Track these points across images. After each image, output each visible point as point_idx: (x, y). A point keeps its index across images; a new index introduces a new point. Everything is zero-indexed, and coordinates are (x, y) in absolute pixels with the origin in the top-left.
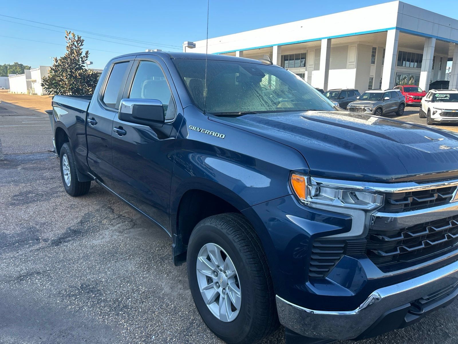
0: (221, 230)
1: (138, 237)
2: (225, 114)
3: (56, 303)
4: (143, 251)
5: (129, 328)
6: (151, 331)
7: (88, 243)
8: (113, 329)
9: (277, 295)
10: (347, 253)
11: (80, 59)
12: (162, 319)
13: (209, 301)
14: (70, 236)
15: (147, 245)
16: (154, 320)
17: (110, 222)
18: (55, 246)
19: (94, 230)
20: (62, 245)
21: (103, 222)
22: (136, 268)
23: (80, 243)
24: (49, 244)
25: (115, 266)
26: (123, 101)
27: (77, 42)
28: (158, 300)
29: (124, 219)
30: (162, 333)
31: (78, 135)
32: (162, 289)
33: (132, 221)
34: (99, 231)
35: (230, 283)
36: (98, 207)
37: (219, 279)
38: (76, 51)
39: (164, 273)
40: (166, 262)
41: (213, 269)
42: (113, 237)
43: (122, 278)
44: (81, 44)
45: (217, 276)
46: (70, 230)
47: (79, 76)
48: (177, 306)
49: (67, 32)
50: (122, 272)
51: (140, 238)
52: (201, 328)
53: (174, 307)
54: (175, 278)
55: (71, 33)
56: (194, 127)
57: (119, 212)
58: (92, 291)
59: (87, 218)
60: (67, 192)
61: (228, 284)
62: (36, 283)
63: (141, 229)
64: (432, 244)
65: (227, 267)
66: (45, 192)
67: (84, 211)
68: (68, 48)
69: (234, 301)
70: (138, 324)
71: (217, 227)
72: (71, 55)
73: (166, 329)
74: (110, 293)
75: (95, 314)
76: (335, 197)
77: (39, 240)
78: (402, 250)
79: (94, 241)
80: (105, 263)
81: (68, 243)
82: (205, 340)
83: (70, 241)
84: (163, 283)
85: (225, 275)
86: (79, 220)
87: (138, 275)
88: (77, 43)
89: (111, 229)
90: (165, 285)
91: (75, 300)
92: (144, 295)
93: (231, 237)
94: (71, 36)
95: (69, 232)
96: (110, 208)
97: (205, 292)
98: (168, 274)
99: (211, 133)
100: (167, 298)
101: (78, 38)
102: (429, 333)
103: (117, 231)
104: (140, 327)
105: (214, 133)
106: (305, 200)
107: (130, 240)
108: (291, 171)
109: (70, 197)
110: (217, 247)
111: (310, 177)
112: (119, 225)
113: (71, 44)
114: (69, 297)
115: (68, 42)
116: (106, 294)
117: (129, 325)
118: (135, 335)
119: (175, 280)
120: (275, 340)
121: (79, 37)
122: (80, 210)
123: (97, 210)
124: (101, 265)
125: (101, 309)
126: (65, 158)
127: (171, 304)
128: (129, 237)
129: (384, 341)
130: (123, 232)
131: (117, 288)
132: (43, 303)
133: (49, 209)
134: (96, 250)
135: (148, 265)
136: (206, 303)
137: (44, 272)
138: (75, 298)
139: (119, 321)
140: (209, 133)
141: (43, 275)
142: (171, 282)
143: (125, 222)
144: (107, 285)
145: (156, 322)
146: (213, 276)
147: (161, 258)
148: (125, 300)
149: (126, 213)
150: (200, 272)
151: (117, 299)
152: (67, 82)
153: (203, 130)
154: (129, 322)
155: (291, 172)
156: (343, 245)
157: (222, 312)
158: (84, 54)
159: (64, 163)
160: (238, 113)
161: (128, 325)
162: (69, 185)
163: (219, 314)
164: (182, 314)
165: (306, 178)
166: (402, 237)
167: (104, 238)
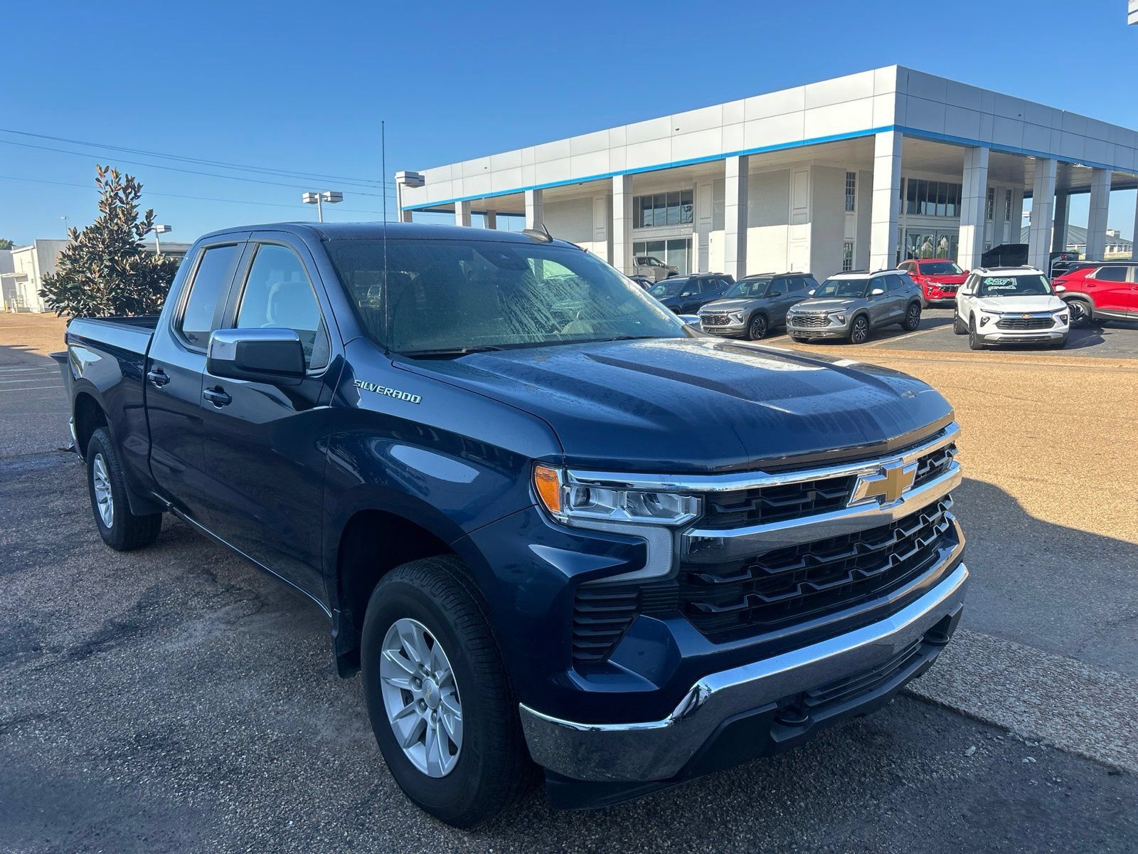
0: (421, 588)
1: (268, 631)
2: (432, 353)
3: (82, 773)
4: (278, 660)
5: (239, 810)
6: (286, 812)
7: (154, 649)
8: (204, 815)
9: (521, 704)
10: (643, 610)
11: (134, 230)
12: (311, 789)
13: (407, 742)
14: (112, 638)
15: (289, 647)
16: (295, 792)
17: (207, 603)
18: (78, 660)
19: (169, 622)
20: (92, 658)
21: (190, 603)
22: (262, 693)
23: (135, 651)
24: (63, 657)
25: (215, 692)
26: (215, 334)
27: (125, 190)
28: (307, 754)
29: (238, 593)
30: (308, 814)
31: (127, 410)
32: (316, 733)
33: (257, 598)
34: (180, 623)
35: (445, 697)
36: (179, 572)
37: (425, 692)
38: (123, 211)
39: (323, 700)
40: (331, 677)
41: (412, 673)
42: (212, 634)
43: (229, 717)
44: (135, 194)
45: (420, 687)
46: (113, 624)
47: (132, 269)
48: (346, 762)
49: (100, 169)
50: (230, 704)
51: (275, 632)
52: (393, 799)
53: (340, 765)
54: (347, 710)
55: (110, 170)
56: (363, 383)
57: (229, 580)
58: (161, 746)
59: (153, 596)
60: (106, 541)
61: (441, 700)
62: (36, 737)
63: (278, 614)
64: (819, 588)
65: (436, 665)
66: (52, 544)
67: (149, 581)
68: (103, 205)
69: (451, 731)
70: (260, 802)
71: (413, 583)
72: (112, 220)
74: (201, 748)
75: (167, 789)
76: (615, 505)
77: (41, 649)
78: (754, 600)
79: (167, 644)
80: (193, 688)
81: (108, 653)
82: (399, 821)
83: (111, 647)
84: (319, 720)
85: (434, 682)
86: (134, 602)
87: (264, 709)
88: (125, 192)
89: (207, 618)
90: (323, 725)
91: (122, 765)
92: (276, 746)
93: (438, 601)
94: (110, 176)
95: (111, 628)
96: (208, 572)
97: (399, 724)
98: (331, 703)
99: (394, 393)
100: (326, 749)
101: (128, 180)
102: (863, 779)
103: (223, 621)
104: (262, 806)
105: (401, 393)
106: (561, 513)
107: (251, 638)
108: (534, 460)
109: (113, 552)
110: (417, 626)
111: (567, 469)
112: (227, 608)
113: (111, 196)
114: (110, 759)
115: (103, 191)
116: (192, 750)
117: (239, 805)
118: (251, 822)
119: (347, 713)
120: (545, 812)
121: (130, 178)
122: (138, 580)
123: (178, 578)
124: (183, 693)
125: (180, 779)
126: (99, 463)
127: (335, 761)
128: (249, 632)
129: (766, 799)
130: (235, 622)
131: (216, 736)
132: (52, 775)
133: (62, 581)
134: (172, 662)
135: (289, 686)
136: (402, 746)
137: (53, 713)
138: (122, 761)
139: (219, 799)
140: (392, 393)
141: (50, 720)
142: (338, 717)
143: (240, 601)
144: (194, 732)
145: (299, 795)
146: (413, 689)
147: (321, 672)
148: (232, 759)
149: (243, 580)
150: (387, 683)
151: (216, 758)
152: (102, 286)
153: (381, 388)
154: (240, 800)
155: (535, 462)
156: (634, 596)
157: (430, 760)
158: (141, 219)
159: (97, 475)
160: (462, 350)
161: (237, 804)
162: (110, 525)
163: (426, 765)
164: (355, 777)
165: (559, 472)
166: (749, 575)
167: (191, 636)
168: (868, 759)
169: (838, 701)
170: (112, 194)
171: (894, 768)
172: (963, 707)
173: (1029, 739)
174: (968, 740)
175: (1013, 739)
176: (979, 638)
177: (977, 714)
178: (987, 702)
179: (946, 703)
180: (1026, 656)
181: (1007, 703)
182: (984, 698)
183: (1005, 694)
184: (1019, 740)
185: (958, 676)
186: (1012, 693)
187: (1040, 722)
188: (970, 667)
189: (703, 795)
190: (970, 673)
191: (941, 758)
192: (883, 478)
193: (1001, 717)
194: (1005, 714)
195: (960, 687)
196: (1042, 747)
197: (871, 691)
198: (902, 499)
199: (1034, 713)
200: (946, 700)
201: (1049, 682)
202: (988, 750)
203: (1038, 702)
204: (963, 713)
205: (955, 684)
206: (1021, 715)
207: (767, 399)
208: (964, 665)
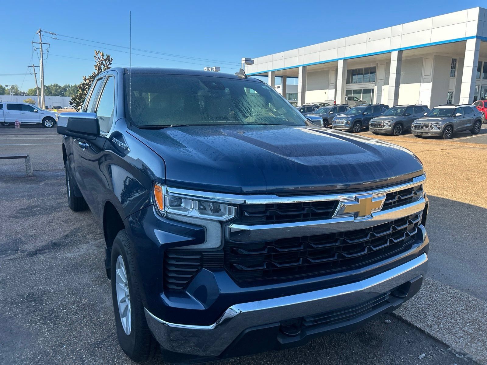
0: (122, 242)
5: (47, 337)
6: (66, 341)
7: (61, 255)
8: (33, 336)
9: (145, 308)
10: (203, 266)
12: (84, 331)
13: (122, 315)
14: (48, 249)
16: (76, 331)
17: (94, 237)
18: (28, 257)
19: (74, 244)
20: (35, 257)
21: (87, 236)
22: (91, 281)
23: (53, 256)
24: (24, 255)
25: (73, 278)
27: (105, 61)
28: (93, 313)
30: (74, 344)
32: (103, 303)
34: (78, 245)
36: (91, 222)
38: (104, 70)
41: (125, 282)
42: (88, 251)
43: (71, 290)
44: (110, 62)
48: (107, 319)
49: (96, 52)
50: (75, 284)
52: (115, 341)
53: (104, 320)
55: (100, 53)
58: (35, 300)
59: (75, 232)
64: (313, 261)
66: (51, 206)
67: (77, 225)
68: (96, 67)
70: (58, 334)
73: (82, 340)
74: (50, 304)
75: (25, 322)
76: (192, 208)
77: (18, 250)
78: (270, 265)
79: (68, 254)
80: (64, 275)
81: (43, 255)
83: (45, 253)
84: (108, 296)
86: (66, 234)
87: (88, 288)
89: (91, 243)
90: (108, 299)
91: (15, 307)
92: (82, 307)
93: (126, 249)
94: (100, 55)
95: (50, 244)
97: (120, 305)
103: (96, 246)
104: (58, 336)
106: (163, 210)
109: (71, 212)
111: (167, 187)
112: (101, 240)
114: (12, 304)
115: (97, 61)
116: (46, 304)
117: (49, 334)
118: (49, 343)
121: (108, 56)
122: (73, 224)
123: (89, 225)
124: (59, 277)
125: (33, 317)
127: (103, 318)
130: (100, 247)
131: (60, 299)
133: (44, 222)
134: (64, 262)
136: (121, 317)
138: (16, 305)
139: (42, 330)
144: (52, 296)
145: (76, 333)
148: (59, 311)
150: (118, 285)
151: (53, 309)
154: (51, 331)
155: (154, 182)
156: (199, 257)
157: (127, 326)
163: (125, 328)
164: (106, 327)
165: (163, 188)
166: (266, 251)
167: (79, 251)
168: (363, 353)
169: (326, 324)
170: (100, 62)
171: (375, 360)
172: (427, 330)
173: (459, 353)
174: (424, 349)
175: (450, 352)
176: (453, 292)
177: (433, 335)
178: (443, 329)
179: (419, 326)
180: (476, 305)
181: (454, 331)
182: (442, 326)
183: (455, 325)
184: (453, 353)
185: (432, 312)
186: (459, 325)
187: (469, 344)
188: (441, 308)
189: (266, 360)
190: (439, 311)
191: (404, 358)
192: (356, 203)
193: (447, 339)
194: (450, 337)
195: (430, 319)
196: (465, 359)
197: (349, 320)
198: (371, 216)
199: (467, 338)
200: (418, 325)
201: (483, 321)
202: (433, 357)
203: (472, 332)
204: (427, 333)
205: (428, 316)
206: (459, 339)
207: (296, 156)
208: (438, 306)
